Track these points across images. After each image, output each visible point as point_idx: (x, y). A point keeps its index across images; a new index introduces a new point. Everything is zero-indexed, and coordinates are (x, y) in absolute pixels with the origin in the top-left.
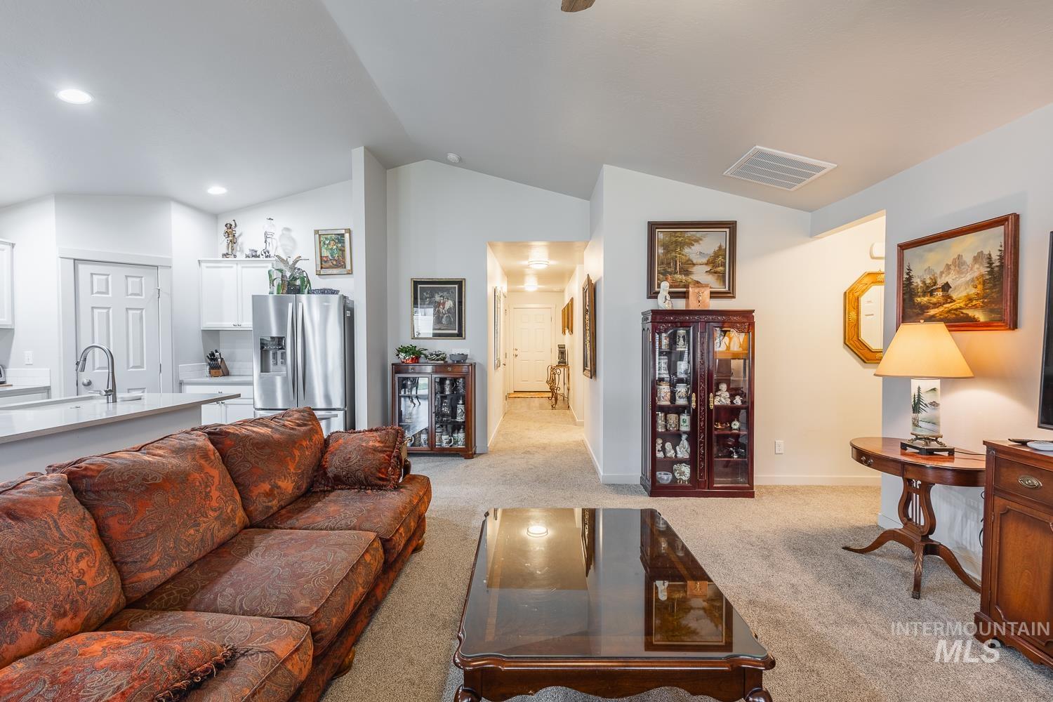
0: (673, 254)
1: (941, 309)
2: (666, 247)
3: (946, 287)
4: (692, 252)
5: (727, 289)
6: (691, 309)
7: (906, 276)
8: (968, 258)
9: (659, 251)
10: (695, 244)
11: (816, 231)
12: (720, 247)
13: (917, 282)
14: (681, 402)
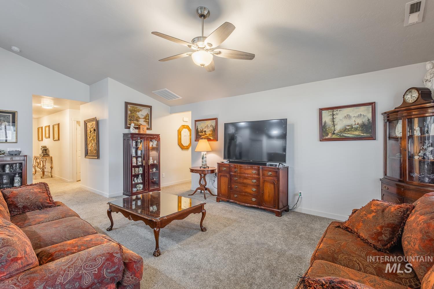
0: (133, 114)
1: (204, 136)
2: (131, 111)
3: (205, 131)
4: (140, 114)
5: (150, 127)
6: (141, 133)
7: (197, 128)
8: (209, 126)
9: (129, 112)
10: (140, 111)
11: (172, 112)
12: (147, 113)
13: (199, 129)
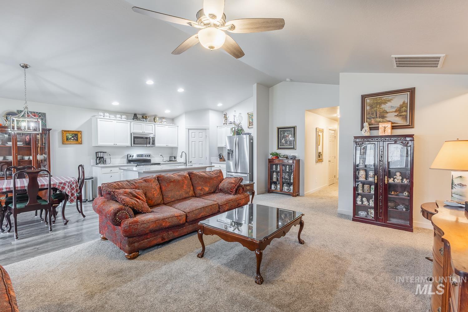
0: (375, 109)
2: (371, 106)
4: (386, 107)
5: (408, 123)
9: (368, 108)
10: (388, 102)
12: (404, 103)
14: (371, 179)
